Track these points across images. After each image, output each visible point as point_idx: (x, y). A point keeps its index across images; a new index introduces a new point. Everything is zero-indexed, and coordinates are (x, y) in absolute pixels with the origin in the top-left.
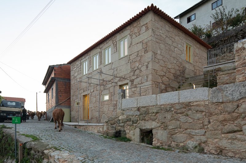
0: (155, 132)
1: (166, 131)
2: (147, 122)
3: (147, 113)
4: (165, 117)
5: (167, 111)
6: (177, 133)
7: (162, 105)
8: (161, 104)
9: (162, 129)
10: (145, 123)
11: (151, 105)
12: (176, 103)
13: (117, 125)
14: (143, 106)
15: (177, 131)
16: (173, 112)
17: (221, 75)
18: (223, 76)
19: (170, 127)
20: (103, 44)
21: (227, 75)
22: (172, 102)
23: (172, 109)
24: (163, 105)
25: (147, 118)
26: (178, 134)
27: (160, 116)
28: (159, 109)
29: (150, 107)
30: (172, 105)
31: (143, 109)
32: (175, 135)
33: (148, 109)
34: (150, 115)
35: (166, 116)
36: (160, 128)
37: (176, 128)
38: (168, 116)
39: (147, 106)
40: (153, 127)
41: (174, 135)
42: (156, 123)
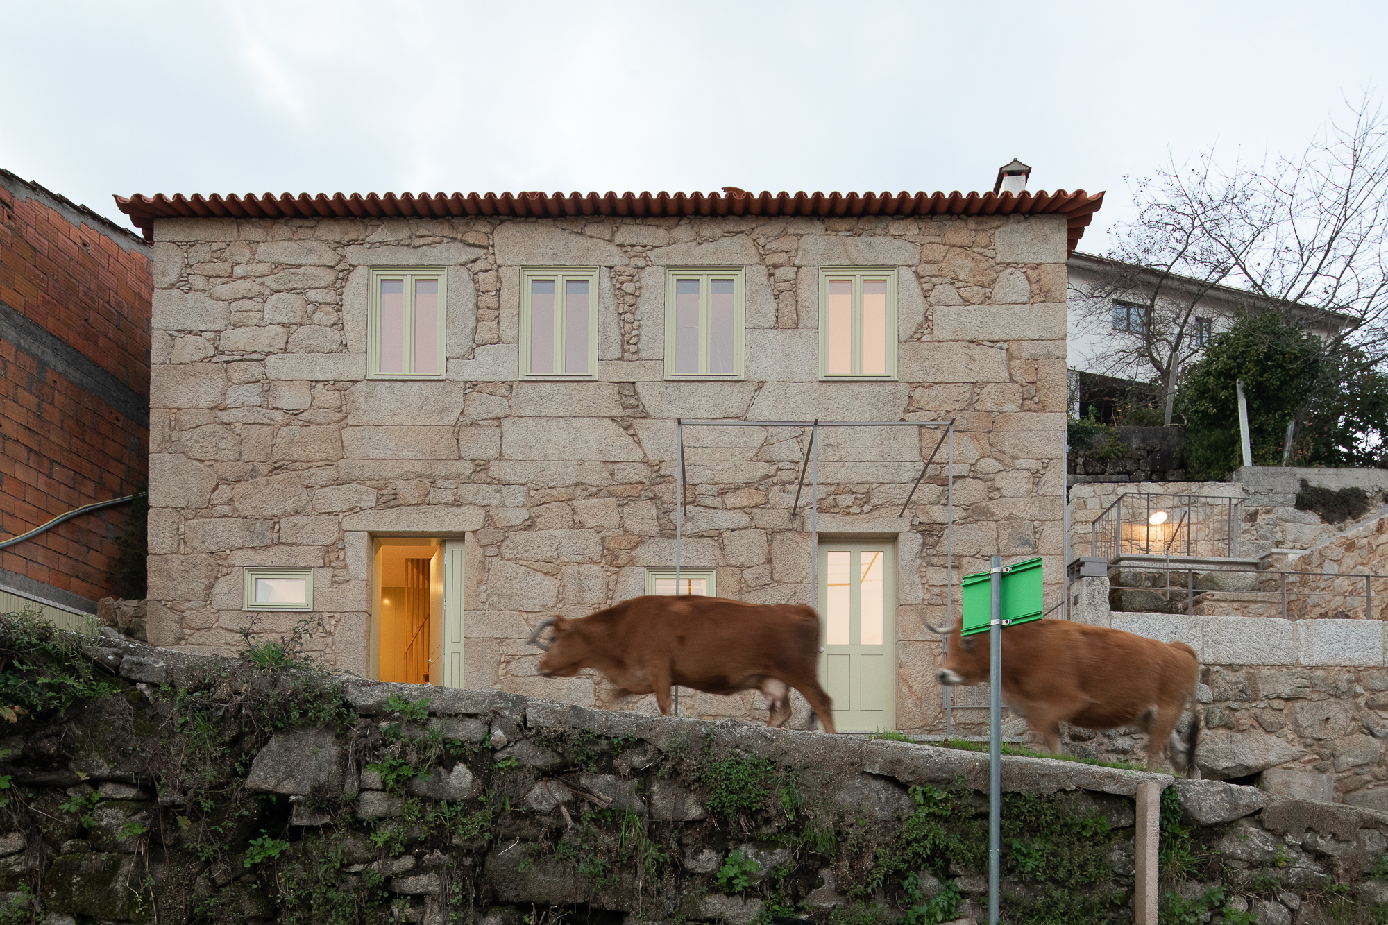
0: (1279, 780)
1: (1324, 777)
2: (1240, 736)
3: (1248, 694)
4: (1327, 719)
5: (1337, 694)
6: (1369, 782)
7: (1316, 667)
8: (1313, 663)
9: (1309, 767)
10: (1231, 742)
11: (1272, 661)
12: (1373, 667)
13: (1102, 744)
14: (1233, 661)
15: (1367, 777)
16: (1361, 701)
17: (1218, 600)
18: (1224, 605)
19: (1347, 760)
20: (662, 232)
21: (1236, 605)
22: (1360, 658)
23: (1359, 689)
24: (1323, 668)
25: (1244, 718)
26: (1370, 786)
27: (1305, 714)
28: (1307, 682)
29: (1265, 672)
30: (1358, 673)
31: (1230, 676)
32: (1361, 792)
33: (1251, 678)
34: (1262, 705)
35: (1330, 715)
36: (1297, 765)
37: (1367, 765)
38: (1340, 715)
39: (1251, 666)
40: (1272, 758)
41: (1355, 793)
42: (1285, 745)
